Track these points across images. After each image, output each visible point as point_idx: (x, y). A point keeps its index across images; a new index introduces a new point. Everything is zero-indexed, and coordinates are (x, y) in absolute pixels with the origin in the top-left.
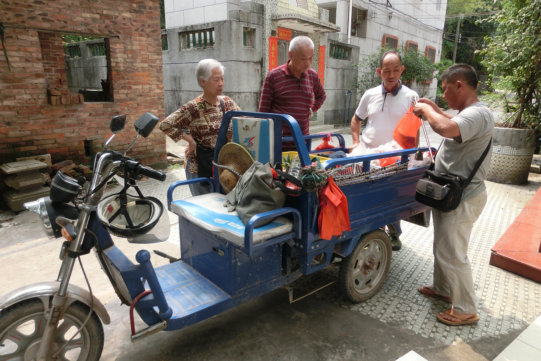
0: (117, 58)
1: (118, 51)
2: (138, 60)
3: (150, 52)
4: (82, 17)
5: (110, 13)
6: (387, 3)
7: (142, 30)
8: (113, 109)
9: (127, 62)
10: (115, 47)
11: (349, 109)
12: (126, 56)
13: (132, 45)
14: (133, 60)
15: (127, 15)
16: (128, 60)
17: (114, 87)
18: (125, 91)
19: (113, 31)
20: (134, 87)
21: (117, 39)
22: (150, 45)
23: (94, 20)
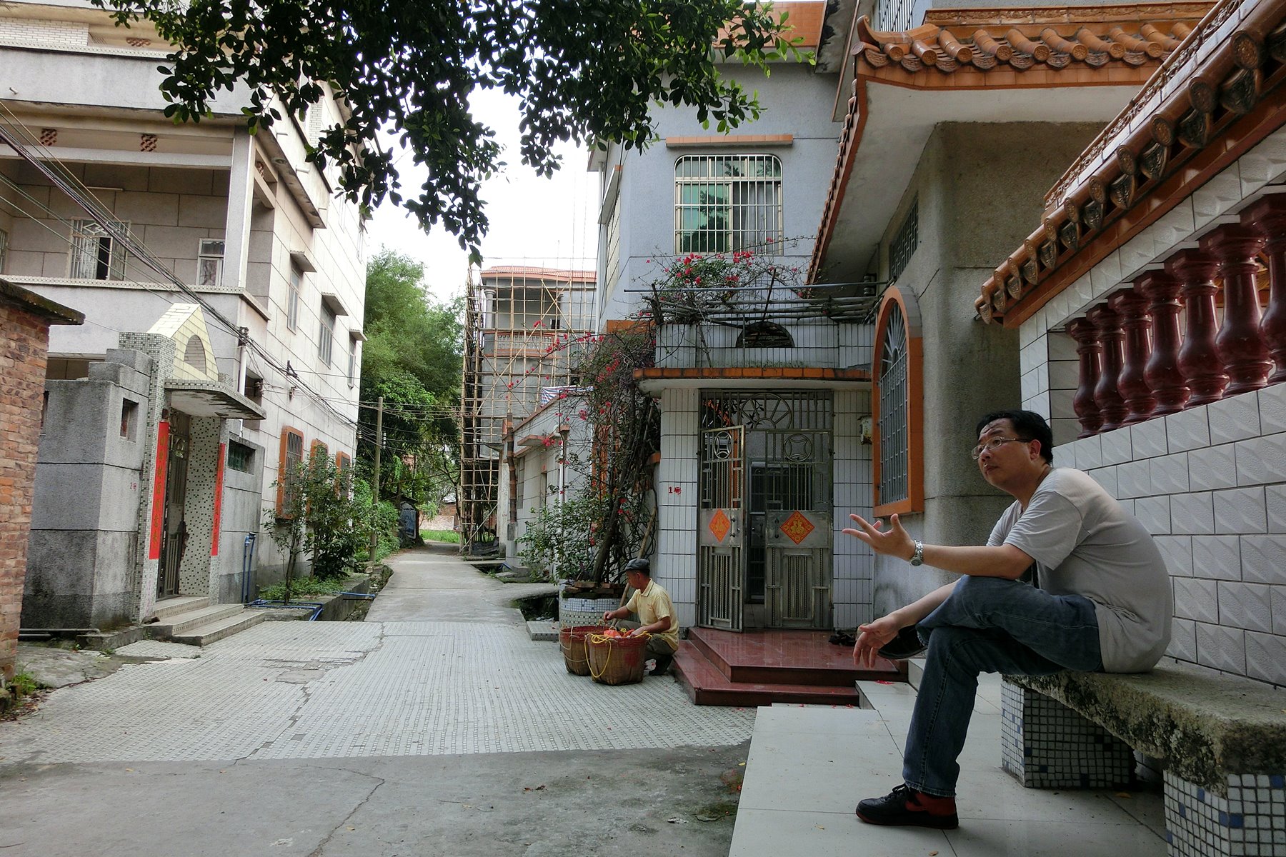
3: (23, 437)
6: (288, 369)
7: (17, 394)
11: (249, 572)
22: (24, 423)
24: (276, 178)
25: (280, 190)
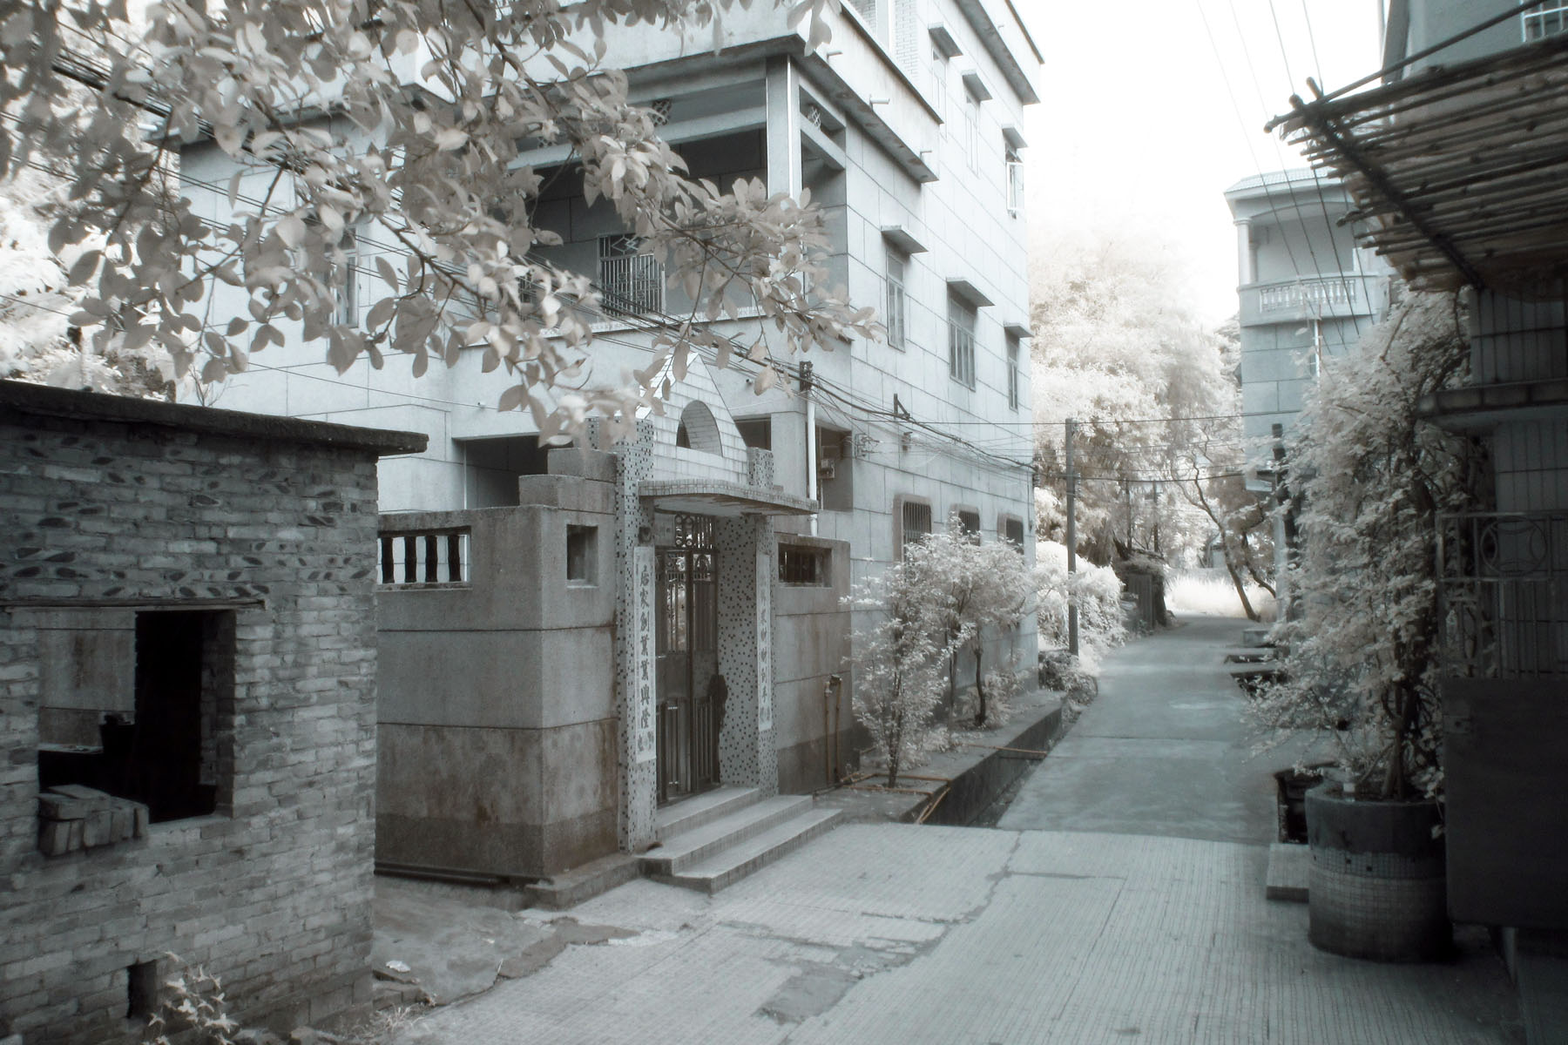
0: (253, 670)
1: (256, 647)
2: (312, 670)
3: (346, 640)
4: (167, 554)
5: (246, 533)
6: (896, 409)
7: (328, 576)
8: (227, 840)
9: (279, 680)
10: (252, 637)
11: (836, 734)
12: (277, 662)
13: (297, 626)
14: (296, 672)
15: (290, 534)
16: (282, 674)
17: (238, 765)
18: (268, 776)
19: (248, 587)
20: (293, 758)
21: (258, 611)
22: (346, 618)
23: (200, 559)
24: (842, 120)
25: (852, 139)
